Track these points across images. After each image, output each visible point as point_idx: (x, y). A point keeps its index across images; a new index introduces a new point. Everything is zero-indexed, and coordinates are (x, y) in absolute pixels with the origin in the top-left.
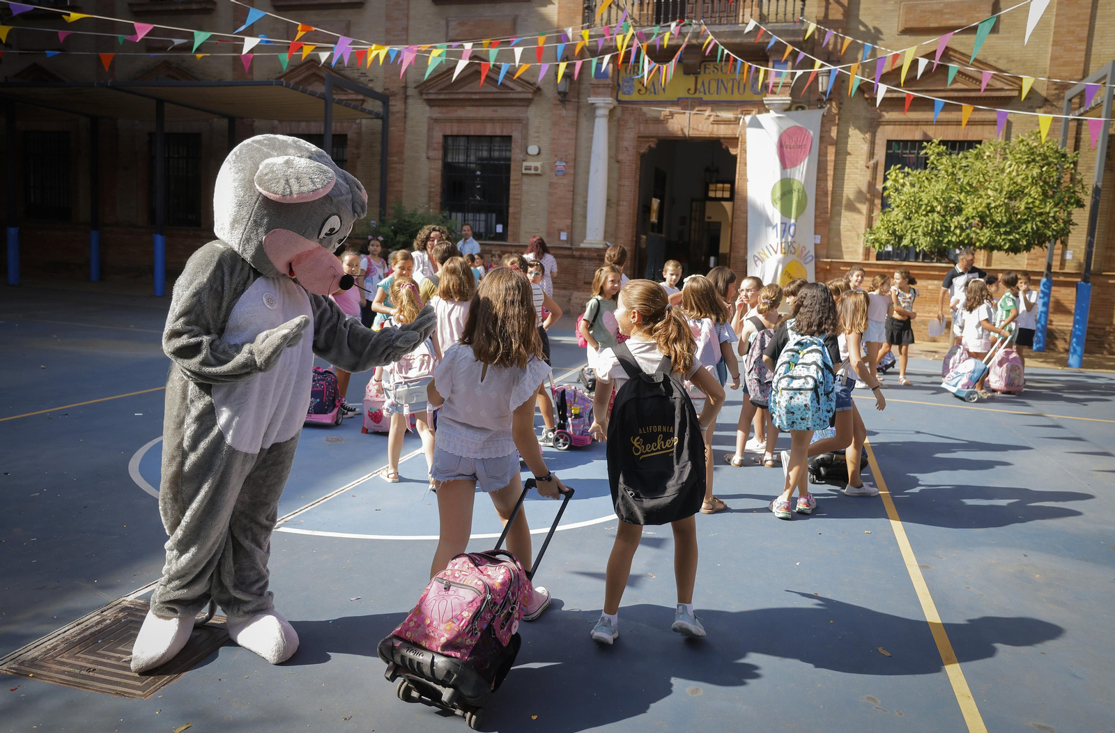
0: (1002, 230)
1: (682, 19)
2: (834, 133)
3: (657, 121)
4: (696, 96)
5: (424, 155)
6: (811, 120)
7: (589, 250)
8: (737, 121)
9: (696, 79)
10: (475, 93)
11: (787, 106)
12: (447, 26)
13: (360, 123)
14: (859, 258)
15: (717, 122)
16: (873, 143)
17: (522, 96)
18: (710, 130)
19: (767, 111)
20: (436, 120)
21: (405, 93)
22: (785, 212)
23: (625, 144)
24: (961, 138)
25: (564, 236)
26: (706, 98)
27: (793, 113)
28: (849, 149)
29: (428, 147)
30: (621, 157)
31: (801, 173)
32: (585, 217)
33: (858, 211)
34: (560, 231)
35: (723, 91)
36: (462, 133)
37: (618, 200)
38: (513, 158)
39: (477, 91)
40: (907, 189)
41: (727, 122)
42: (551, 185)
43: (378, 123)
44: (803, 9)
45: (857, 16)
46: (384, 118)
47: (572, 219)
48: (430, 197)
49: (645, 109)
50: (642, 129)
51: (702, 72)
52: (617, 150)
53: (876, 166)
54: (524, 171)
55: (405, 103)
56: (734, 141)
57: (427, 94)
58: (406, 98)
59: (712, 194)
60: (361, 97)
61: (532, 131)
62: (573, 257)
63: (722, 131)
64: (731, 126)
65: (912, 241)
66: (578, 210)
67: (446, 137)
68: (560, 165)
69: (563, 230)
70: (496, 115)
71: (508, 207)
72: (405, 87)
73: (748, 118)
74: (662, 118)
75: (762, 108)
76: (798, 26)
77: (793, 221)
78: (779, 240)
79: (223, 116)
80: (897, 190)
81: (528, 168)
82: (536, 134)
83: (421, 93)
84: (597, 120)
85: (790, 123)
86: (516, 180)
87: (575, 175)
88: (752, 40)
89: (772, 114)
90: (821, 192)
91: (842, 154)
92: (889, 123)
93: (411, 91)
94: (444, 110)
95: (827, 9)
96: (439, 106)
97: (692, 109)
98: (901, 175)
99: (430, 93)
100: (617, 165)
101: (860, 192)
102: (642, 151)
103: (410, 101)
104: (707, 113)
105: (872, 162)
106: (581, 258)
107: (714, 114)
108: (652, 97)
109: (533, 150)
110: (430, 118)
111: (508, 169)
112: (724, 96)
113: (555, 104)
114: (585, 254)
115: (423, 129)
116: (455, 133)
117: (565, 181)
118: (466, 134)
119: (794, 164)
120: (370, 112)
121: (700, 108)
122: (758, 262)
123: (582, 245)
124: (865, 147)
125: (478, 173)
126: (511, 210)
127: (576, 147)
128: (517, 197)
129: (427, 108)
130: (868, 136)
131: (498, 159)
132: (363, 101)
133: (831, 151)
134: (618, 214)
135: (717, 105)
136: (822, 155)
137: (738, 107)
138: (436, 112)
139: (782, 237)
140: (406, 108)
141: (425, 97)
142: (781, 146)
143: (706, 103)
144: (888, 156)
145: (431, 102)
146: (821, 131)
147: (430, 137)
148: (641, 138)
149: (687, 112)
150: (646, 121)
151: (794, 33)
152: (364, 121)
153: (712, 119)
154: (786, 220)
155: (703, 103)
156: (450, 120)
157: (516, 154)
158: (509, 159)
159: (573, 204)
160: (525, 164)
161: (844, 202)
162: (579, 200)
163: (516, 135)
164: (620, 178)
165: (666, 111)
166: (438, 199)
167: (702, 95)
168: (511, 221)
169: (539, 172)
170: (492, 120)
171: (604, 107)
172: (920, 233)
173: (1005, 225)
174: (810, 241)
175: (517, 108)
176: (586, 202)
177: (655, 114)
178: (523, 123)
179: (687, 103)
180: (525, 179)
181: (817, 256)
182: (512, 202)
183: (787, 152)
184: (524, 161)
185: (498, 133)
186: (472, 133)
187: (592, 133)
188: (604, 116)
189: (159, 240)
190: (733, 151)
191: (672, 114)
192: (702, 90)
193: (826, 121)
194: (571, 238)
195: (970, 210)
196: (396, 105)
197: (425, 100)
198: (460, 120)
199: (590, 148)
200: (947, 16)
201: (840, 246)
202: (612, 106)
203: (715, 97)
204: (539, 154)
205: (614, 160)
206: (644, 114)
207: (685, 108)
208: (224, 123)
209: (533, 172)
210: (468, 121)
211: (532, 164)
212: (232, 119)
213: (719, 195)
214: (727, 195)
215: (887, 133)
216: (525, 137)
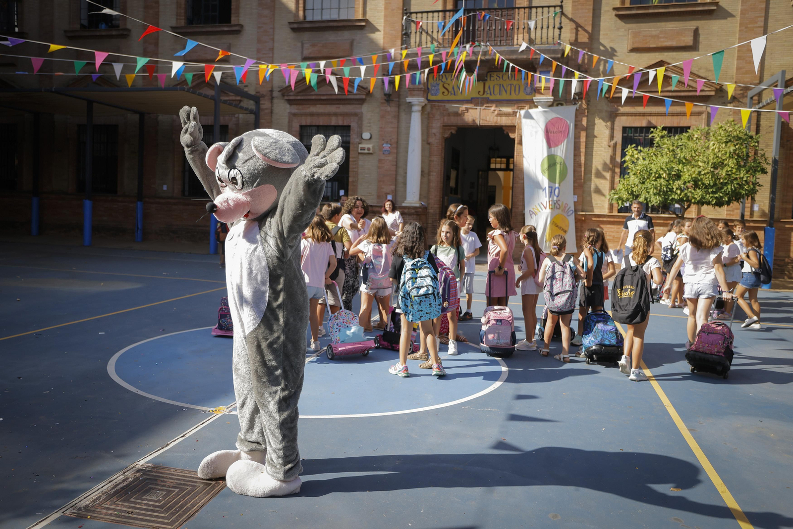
0: (710, 190)
1: (474, 42)
2: (584, 122)
3: (457, 114)
4: (485, 96)
6: (568, 113)
7: (408, 208)
8: (514, 114)
9: (484, 84)
10: (324, 95)
11: (550, 103)
12: (302, 47)
13: (238, 118)
14: (606, 212)
15: (500, 115)
16: (612, 129)
17: (358, 97)
18: (495, 120)
19: (536, 107)
20: (295, 115)
21: (271, 95)
22: (552, 179)
23: (434, 131)
24: (675, 125)
26: (492, 98)
27: (555, 108)
28: (596, 133)
30: (431, 140)
31: (562, 151)
32: (405, 184)
33: (604, 178)
34: (387, 194)
35: (504, 92)
36: (314, 124)
37: (429, 172)
38: (351, 142)
39: (324, 93)
40: (641, 162)
41: (507, 115)
42: (380, 161)
44: (560, 35)
45: (598, 39)
47: (396, 185)
49: (448, 106)
50: (446, 120)
51: (488, 79)
52: (428, 136)
53: (615, 145)
54: (360, 151)
55: (272, 102)
56: (513, 128)
57: (288, 96)
58: (272, 98)
60: (239, 98)
61: (365, 123)
63: (504, 121)
64: (511, 118)
65: (646, 199)
66: (400, 179)
67: (302, 127)
68: (387, 146)
69: (389, 194)
70: (338, 111)
71: (348, 178)
72: (272, 91)
73: (523, 112)
74: (460, 112)
75: (532, 105)
76: (557, 47)
77: (557, 185)
78: (547, 199)
79: (135, 112)
80: (633, 162)
81: (363, 149)
82: (369, 125)
83: (283, 95)
84: (413, 114)
85: (553, 115)
86: (354, 158)
87: (397, 153)
88: (525, 57)
89: (540, 109)
90: (577, 165)
91: (591, 137)
92: (623, 114)
93: (276, 94)
94: (300, 107)
95: (577, 34)
96: (296, 104)
97: (482, 106)
98: (635, 152)
99: (290, 95)
100: (428, 146)
101: (605, 164)
102: (446, 136)
103: (275, 101)
104: (493, 108)
105: (612, 143)
107: (498, 109)
108: (453, 98)
109: (366, 135)
110: (290, 113)
111: (347, 149)
112: (505, 96)
113: (382, 103)
114: (406, 211)
115: (285, 121)
116: (308, 124)
117: (390, 158)
118: (317, 124)
119: (556, 145)
120: (247, 109)
121: (488, 105)
122: (533, 215)
123: (404, 205)
124: (607, 132)
126: (351, 179)
127: (398, 134)
128: (355, 170)
129: (288, 106)
130: (609, 124)
132: (240, 101)
133: (583, 134)
134: (429, 181)
135: (500, 102)
136: (577, 138)
137: (515, 104)
138: (295, 109)
139: (550, 196)
140: (272, 106)
141: (286, 98)
142: (547, 132)
143: (492, 102)
144: (623, 138)
145: (291, 102)
146: (576, 121)
147: (290, 127)
148: (445, 127)
149: (478, 108)
150: (449, 115)
151: (554, 52)
152: (241, 116)
153: (496, 112)
154: (552, 185)
155: (489, 101)
156: (305, 115)
157: (353, 138)
158: (349, 142)
159: (396, 175)
160: (360, 146)
161: (594, 171)
162: (401, 171)
163: (354, 125)
164: (430, 155)
165: (463, 107)
167: (488, 96)
168: (350, 187)
169: (371, 152)
170: (336, 114)
171: (418, 105)
172: (651, 193)
173: (712, 187)
174: (570, 199)
175: (354, 106)
176: (406, 173)
177: (455, 110)
178: (359, 116)
179: (478, 102)
180: (361, 157)
181: (576, 211)
182: (351, 174)
183: (551, 137)
184: (359, 143)
185: (340, 123)
186: (321, 124)
187: (410, 123)
188: (418, 111)
189: (88, 204)
190: (512, 136)
191: (467, 110)
192: (489, 92)
193: (579, 114)
195: (687, 176)
196: (265, 104)
197: (287, 100)
198: (312, 115)
199: (408, 134)
200: (662, 40)
201: (592, 203)
202: (424, 104)
203: (498, 97)
204: (371, 138)
205: (426, 142)
206: (447, 110)
207: (477, 105)
208: (136, 117)
209: (366, 151)
210: (318, 115)
211: (366, 146)
212: (142, 115)
213: (498, 166)
214: (503, 166)
215: (622, 122)
216: (360, 126)
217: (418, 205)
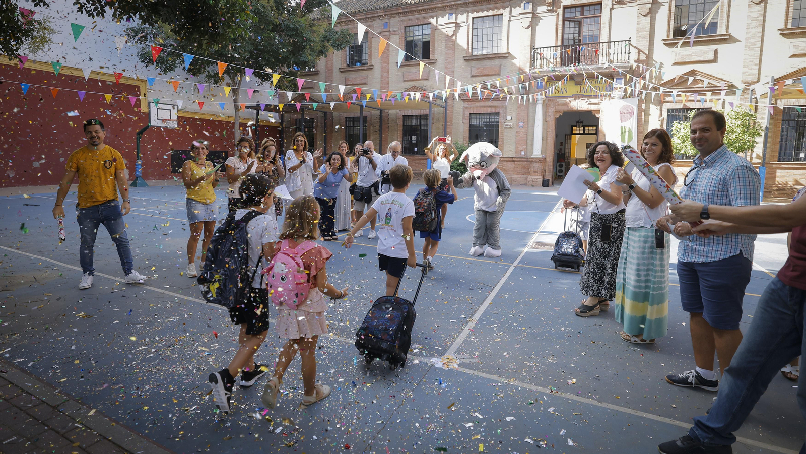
1: (575, 63)
2: (643, 107)
3: (564, 104)
4: (581, 93)
5: (461, 122)
6: (633, 104)
7: (536, 158)
8: (599, 103)
9: (581, 86)
11: (623, 97)
12: (471, 70)
13: (434, 110)
15: (590, 104)
16: (661, 111)
18: (587, 107)
19: (613, 99)
20: (467, 108)
23: (549, 114)
25: (523, 153)
27: (625, 99)
28: (650, 114)
29: (463, 118)
30: (548, 120)
31: (630, 124)
32: (532, 145)
34: (521, 151)
37: (546, 138)
38: (500, 122)
40: (682, 130)
41: (595, 104)
42: (517, 132)
43: (442, 110)
44: (629, 57)
45: (653, 58)
46: (445, 108)
47: (527, 146)
48: (464, 139)
49: (558, 100)
50: (557, 108)
51: (584, 83)
52: (546, 117)
53: (663, 121)
54: (505, 127)
56: (598, 111)
58: (454, 99)
59: (574, 132)
61: (508, 111)
62: (527, 161)
63: (592, 108)
64: (597, 105)
65: (685, 152)
66: (529, 142)
67: (470, 114)
68: (521, 124)
70: (492, 105)
73: (604, 102)
74: (566, 103)
75: (611, 98)
76: (627, 64)
79: (378, 110)
80: (677, 131)
81: (507, 126)
82: (510, 112)
84: (538, 105)
85: (624, 104)
86: (501, 131)
87: (527, 128)
88: (607, 71)
89: (616, 100)
90: (639, 132)
91: (647, 115)
92: (668, 102)
94: (470, 103)
95: (639, 56)
96: (468, 102)
97: (579, 99)
98: (679, 125)
100: (546, 123)
102: (557, 117)
104: (586, 100)
105: (661, 119)
106: (532, 162)
107: (589, 101)
108: (561, 95)
109: (509, 118)
110: (464, 107)
111: (497, 126)
112: (593, 93)
114: (534, 160)
115: (461, 111)
116: (474, 113)
117: (523, 131)
118: (479, 112)
119: (626, 121)
120: (439, 105)
121: (583, 98)
123: (532, 157)
124: (658, 112)
125: (485, 128)
126: (500, 143)
127: (528, 116)
128: (502, 138)
129: (463, 103)
130: (659, 107)
131: (493, 122)
133: (643, 114)
134: (547, 143)
135: (590, 97)
136: (639, 116)
137: (600, 97)
138: (466, 104)
140: (454, 104)
141: (462, 98)
142: (621, 113)
143: (585, 96)
144: (668, 116)
145: (465, 101)
146: (638, 107)
147: (464, 114)
148: (556, 111)
149: (577, 100)
150: (559, 105)
151: (626, 67)
152: (435, 109)
153: (588, 103)
155: (583, 96)
156: (473, 107)
157: (501, 120)
158: (498, 122)
159: (527, 140)
160: (505, 124)
162: (530, 138)
163: (501, 112)
164: (547, 128)
165: (568, 100)
166: (468, 139)
167: (583, 93)
169: (512, 127)
170: (490, 107)
171: (541, 100)
172: (689, 148)
175: (502, 102)
176: (533, 139)
177: (562, 102)
178: (504, 107)
179: (576, 97)
180: (505, 130)
182: (500, 140)
183: (623, 115)
184: (505, 122)
185: (494, 112)
186: (482, 112)
187: (536, 110)
188: (541, 103)
190: (597, 116)
191: (570, 102)
193: (640, 102)
194: (526, 154)
197: (462, 100)
198: (477, 107)
199: (534, 116)
200: (694, 57)
202: (544, 100)
203: (589, 94)
204: (511, 120)
205: (545, 121)
206: (558, 102)
209: (509, 127)
210: (480, 107)
211: (509, 124)
212: (381, 111)
213: (578, 132)
214: (582, 132)
215: (667, 106)
216: (505, 113)
217: (541, 157)
